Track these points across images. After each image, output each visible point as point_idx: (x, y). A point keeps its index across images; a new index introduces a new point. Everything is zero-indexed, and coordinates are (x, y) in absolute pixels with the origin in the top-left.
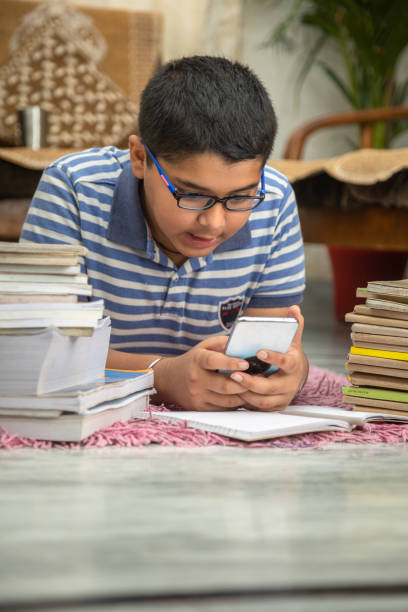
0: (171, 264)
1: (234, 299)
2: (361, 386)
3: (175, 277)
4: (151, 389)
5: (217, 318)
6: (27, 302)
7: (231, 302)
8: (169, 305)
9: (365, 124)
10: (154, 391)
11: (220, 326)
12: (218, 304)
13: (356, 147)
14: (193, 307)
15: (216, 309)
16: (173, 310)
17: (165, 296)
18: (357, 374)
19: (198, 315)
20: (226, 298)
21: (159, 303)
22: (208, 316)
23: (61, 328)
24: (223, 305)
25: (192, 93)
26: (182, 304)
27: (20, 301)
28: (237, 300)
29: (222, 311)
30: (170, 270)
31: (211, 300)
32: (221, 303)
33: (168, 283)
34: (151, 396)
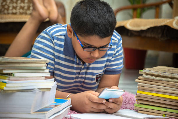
0: (82, 63)
1: (100, 74)
2: (140, 104)
3: (83, 67)
4: (70, 105)
5: (95, 80)
6: (28, 80)
7: (99, 75)
8: (80, 76)
9: (135, 9)
10: (71, 106)
11: (95, 83)
12: (95, 75)
13: (133, 17)
14: (87, 76)
15: (94, 77)
16: (81, 78)
17: (79, 73)
18: (139, 100)
19: (89, 79)
20: (98, 73)
21: (77, 75)
22: (92, 79)
23: (39, 89)
24: (97, 76)
25: (89, 15)
26: (84, 76)
27: (25, 80)
28: (101, 74)
29: (96, 78)
30: (81, 65)
31: (93, 74)
32: (96, 75)
33: (81, 69)
34: (70, 108)
